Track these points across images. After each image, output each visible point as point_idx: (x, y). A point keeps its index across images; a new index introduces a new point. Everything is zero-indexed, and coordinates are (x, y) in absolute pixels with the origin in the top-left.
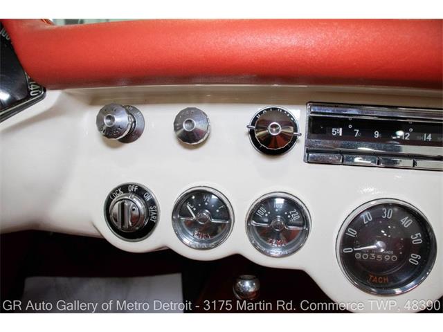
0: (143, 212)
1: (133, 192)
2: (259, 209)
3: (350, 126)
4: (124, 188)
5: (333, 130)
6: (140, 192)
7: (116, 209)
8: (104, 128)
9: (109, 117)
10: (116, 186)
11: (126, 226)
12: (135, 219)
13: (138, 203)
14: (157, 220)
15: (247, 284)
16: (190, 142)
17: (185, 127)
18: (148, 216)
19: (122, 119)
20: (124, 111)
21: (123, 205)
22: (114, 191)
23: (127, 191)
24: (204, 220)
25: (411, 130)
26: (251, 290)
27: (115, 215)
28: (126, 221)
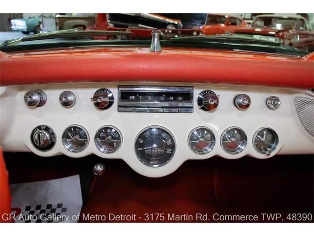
0: (48, 138)
1: (43, 129)
2: (100, 133)
3: (138, 95)
4: (40, 128)
5: (131, 97)
6: (47, 129)
7: (36, 137)
8: (28, 102)
9: (30, 97)
10: (35, 127)
11: (41, 145)
12: (45, 141)
13: (47, 135)
14: (55, 141)
15: (99, 167)
16: (67, 106)
17: (64, 99)
18: (51, 139)
19: (36, 97)
20: (36, 94)
21: (39, 135)
22: (34, 129)
23: (41, 129)
24: (76, 139)
25: (164, 95)
26: (101, 170)
27: (36, 140)
28: (41, 142)
